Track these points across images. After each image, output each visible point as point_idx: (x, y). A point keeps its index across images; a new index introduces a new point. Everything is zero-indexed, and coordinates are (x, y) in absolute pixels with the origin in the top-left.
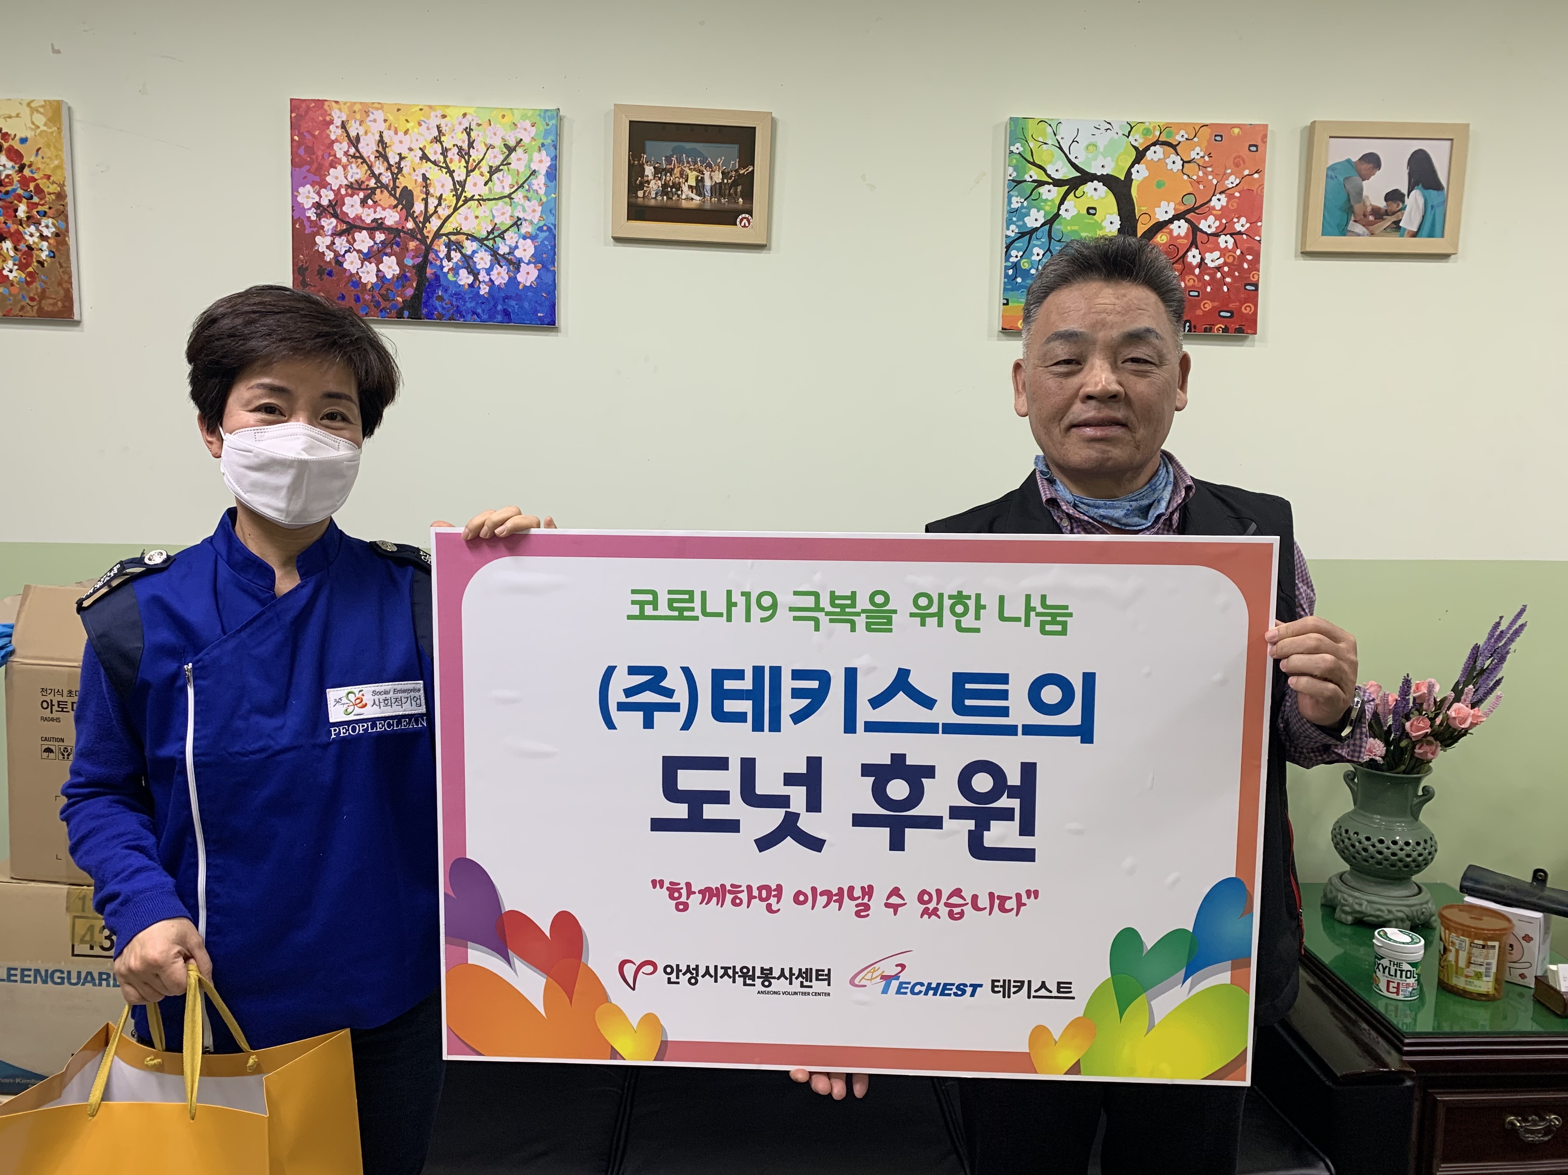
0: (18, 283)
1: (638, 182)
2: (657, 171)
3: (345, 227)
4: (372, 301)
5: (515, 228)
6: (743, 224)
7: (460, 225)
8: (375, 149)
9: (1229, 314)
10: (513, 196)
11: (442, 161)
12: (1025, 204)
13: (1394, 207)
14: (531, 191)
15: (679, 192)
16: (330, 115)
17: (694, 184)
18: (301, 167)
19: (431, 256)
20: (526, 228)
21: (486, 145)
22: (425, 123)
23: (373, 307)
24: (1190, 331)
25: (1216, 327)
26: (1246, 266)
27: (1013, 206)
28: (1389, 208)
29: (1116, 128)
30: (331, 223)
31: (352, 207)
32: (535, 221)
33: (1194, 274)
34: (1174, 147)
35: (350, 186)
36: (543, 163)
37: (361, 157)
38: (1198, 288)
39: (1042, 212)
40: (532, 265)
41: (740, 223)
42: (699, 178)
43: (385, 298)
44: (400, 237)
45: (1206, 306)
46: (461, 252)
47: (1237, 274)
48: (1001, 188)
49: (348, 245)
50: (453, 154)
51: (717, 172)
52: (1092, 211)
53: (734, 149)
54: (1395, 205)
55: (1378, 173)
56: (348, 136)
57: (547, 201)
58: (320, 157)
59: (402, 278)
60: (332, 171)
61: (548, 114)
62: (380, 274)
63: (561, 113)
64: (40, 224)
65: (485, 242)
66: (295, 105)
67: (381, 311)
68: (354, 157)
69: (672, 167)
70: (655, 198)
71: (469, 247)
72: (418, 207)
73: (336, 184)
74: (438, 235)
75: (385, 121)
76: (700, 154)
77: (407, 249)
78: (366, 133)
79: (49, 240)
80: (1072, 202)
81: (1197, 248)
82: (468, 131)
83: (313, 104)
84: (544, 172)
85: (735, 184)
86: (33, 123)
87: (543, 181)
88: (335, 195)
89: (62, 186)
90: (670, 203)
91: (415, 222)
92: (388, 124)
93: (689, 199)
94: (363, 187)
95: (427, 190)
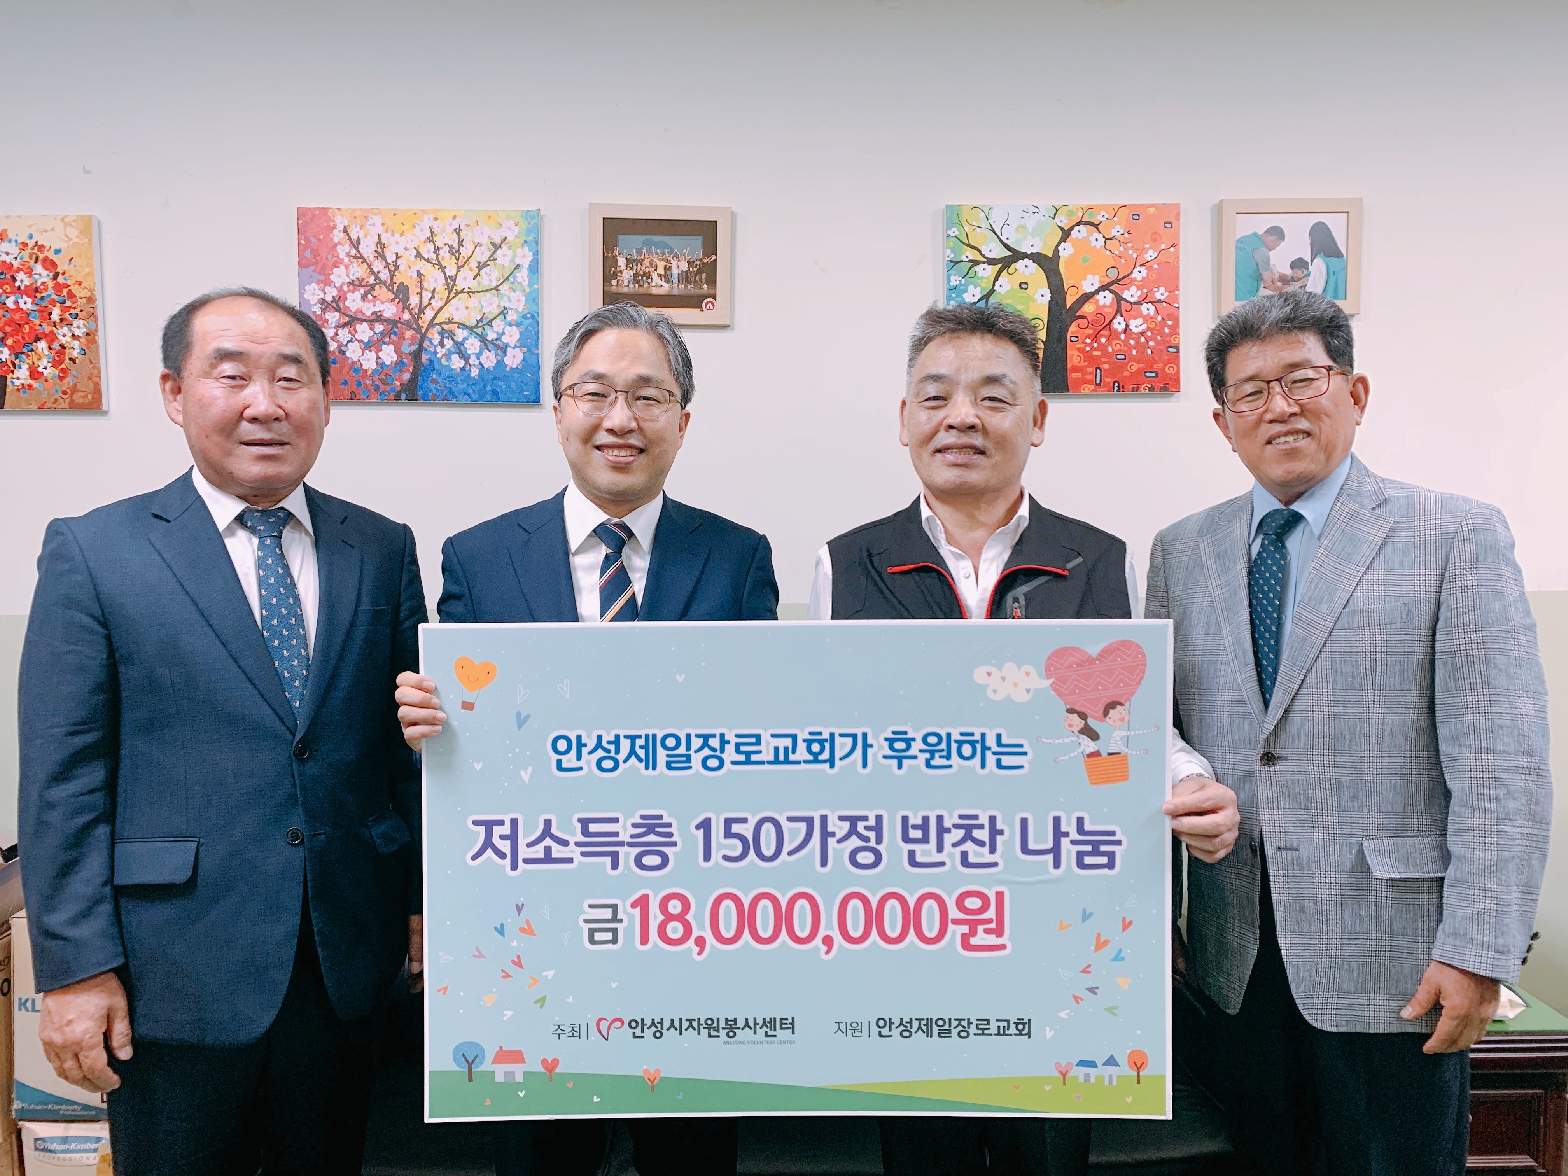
0: (52, 379)
1: (612, 272)
2: (630, 262)
3: (347, 320)
4: (372, 386)
5: (502, 316)
6: (708, 307)
7: (452, 315)
8: (374, 249)
9: (1154, 375)
10: (499, 288)
11: (435, 258)
12: (963, 281)
13: (1299, 273)
14: (516, 283)
15: (650, 280)
16: (333, 221)
17: (663, 273)
18: (307, 267)
19: (426, 344)
20: (512, 316)
21: (474, 243)
22: (418, 224)
23: (373, 391)
24: (1119, 390)
25: (1143, 386)
26: (1167, 330)
27: (951, 284)
28: (1295, 275)
29: (1042, 210)
30: (335, 316)
31: (354, 302)
32: (520, 310)
33: (1120, 339)
34: (1096, 226)
35: (352, 283)
36: (525, 258)
37: (362, 257)
38: (1124, 351)
39: (979, 289)
40: (518, 350)
41: (706, 305)
42: (668, 267)
43: (385, 383)
44: (397, 327)
45: (1132, 367)
46: (453, 339)
47: (1159, 338)
48: (941, 267)
49: (350, 336)
50: (444, 252)
51: (683, 261)
52: (1024, 286)
53: (698, 241)
54: (1300, 272)
55: (1282, 243)
56: (350, 239)
57: (531, 292)
58: (324, 259)
59: (399, 364)
60: (335, 270)
61: (530, 214)
62: (380, 361)
63: (542, 213)
64: (72, 325)
65: (475, 330)
66: (302, 213)
67: (381, 394)
68: (355, 257)
69: (643, 257)
70: (628, 286)
71: (460, 334)
72: (414, 300)
73: (339, 282)
74: (431, 324)
75: (383, 224)
76: (668, 247)
77: (404, 339)
78: (366, 236)
79: (81, 340)
80: (1006, 279)
81: (1122, 316)
82: (458, 231)
83: (318, 212)
84: (527, 266)
85: (699, 271)
86: (66, 236)
87: (526, 274)
88: (339, 291)
89: (92, 290)
90: (641, 290)
91: (411, 313)
92: (385, 227)
93: (658, 286)
94: (363, 284)
95: (421, 285)
